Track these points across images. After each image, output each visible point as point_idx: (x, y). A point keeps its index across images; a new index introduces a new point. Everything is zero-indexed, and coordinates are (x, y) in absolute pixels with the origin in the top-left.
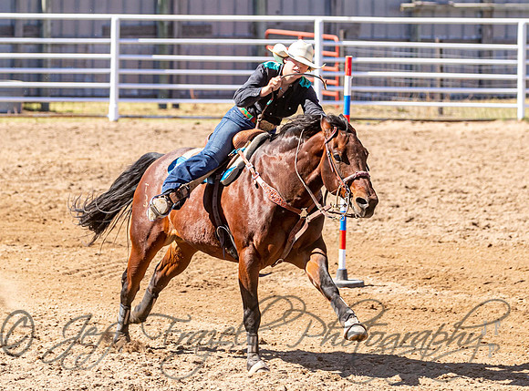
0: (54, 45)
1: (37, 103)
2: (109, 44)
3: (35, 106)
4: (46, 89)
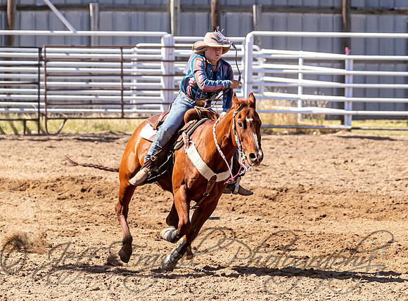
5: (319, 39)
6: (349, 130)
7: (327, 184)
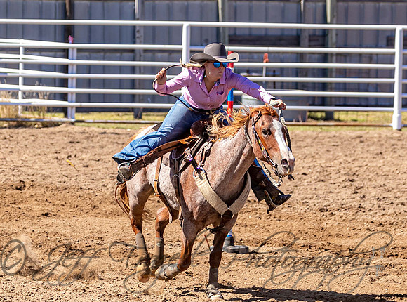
0: (338, 55)
1: (322, 111)
2: (393, 54)
3: (319, 115)
4: (331, 97)
5: (40, 26)
6: (73, 123)
7: (49, 180)
